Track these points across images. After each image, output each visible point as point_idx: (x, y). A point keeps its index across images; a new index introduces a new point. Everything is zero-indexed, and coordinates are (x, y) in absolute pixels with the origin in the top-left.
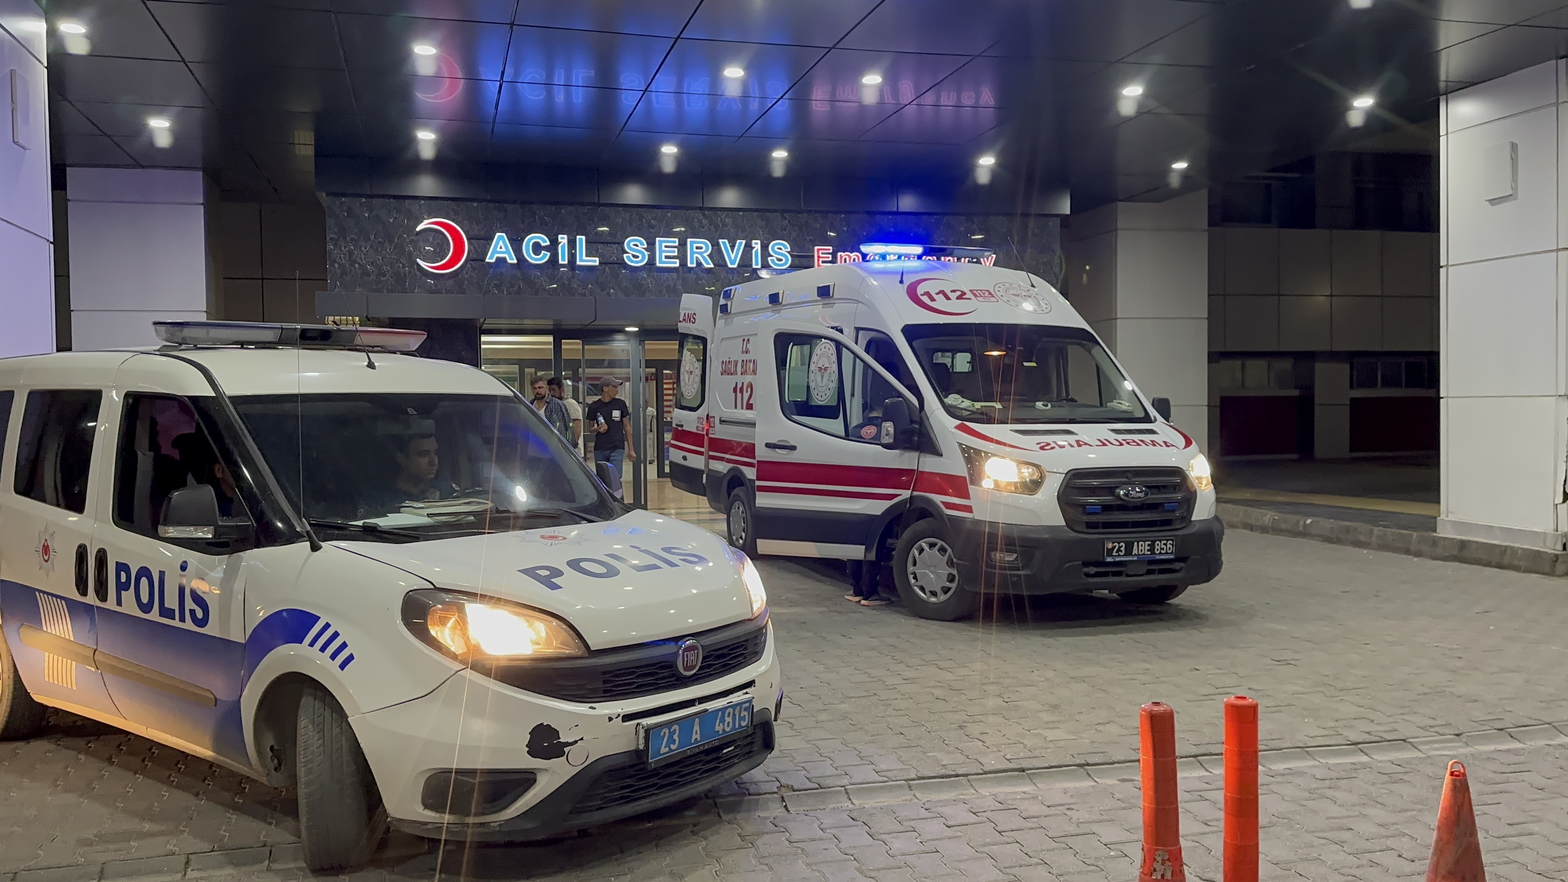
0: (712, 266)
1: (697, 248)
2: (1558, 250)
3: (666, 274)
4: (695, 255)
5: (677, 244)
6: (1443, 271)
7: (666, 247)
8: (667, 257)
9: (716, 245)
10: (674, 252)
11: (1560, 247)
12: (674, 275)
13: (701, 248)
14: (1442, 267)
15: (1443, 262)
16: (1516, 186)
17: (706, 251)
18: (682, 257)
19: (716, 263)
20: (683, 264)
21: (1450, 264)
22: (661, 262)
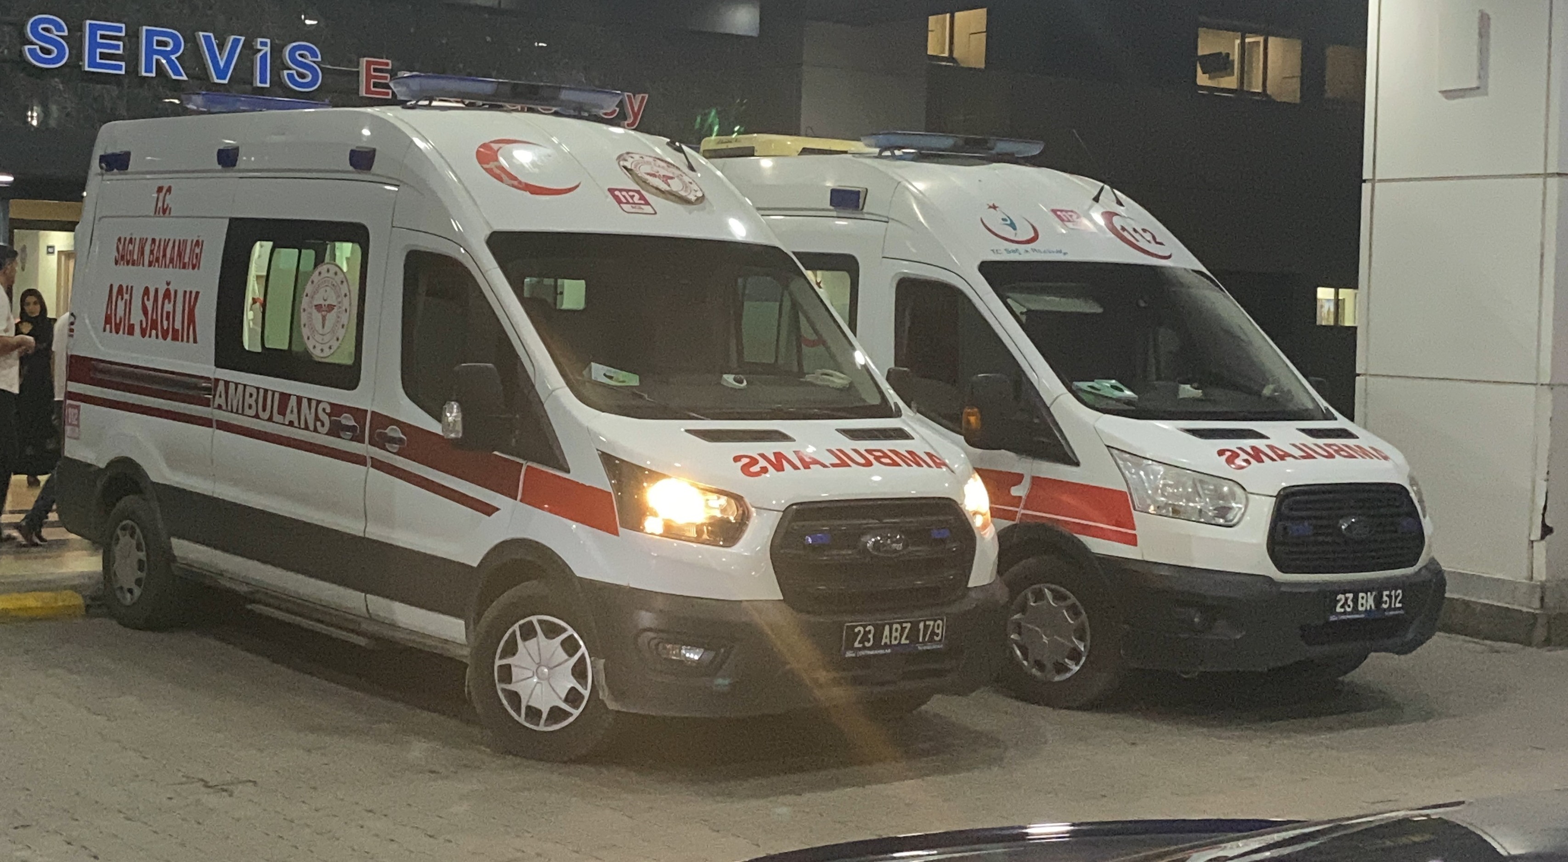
0: (185, 78)
1: (159, 43)
2: (1547, 175)
3: (99, 86)
4: (155, 57)
5: (123, 34)
6: (1366, 188)
7: (103, 37)
8: (103, 56)
9: (191, 40)
10: (117, 47)
11: (1548, 172)
12: (114, 90)
13: (165, 44)
14: (1365, 181)
15: (1367, 174)
16: (1487, 76)
17: (173, 52)
18: (131, 58)
19: (191, 72)
20: (132, 69)
21: (1378, 177)
22: (92, 64)
